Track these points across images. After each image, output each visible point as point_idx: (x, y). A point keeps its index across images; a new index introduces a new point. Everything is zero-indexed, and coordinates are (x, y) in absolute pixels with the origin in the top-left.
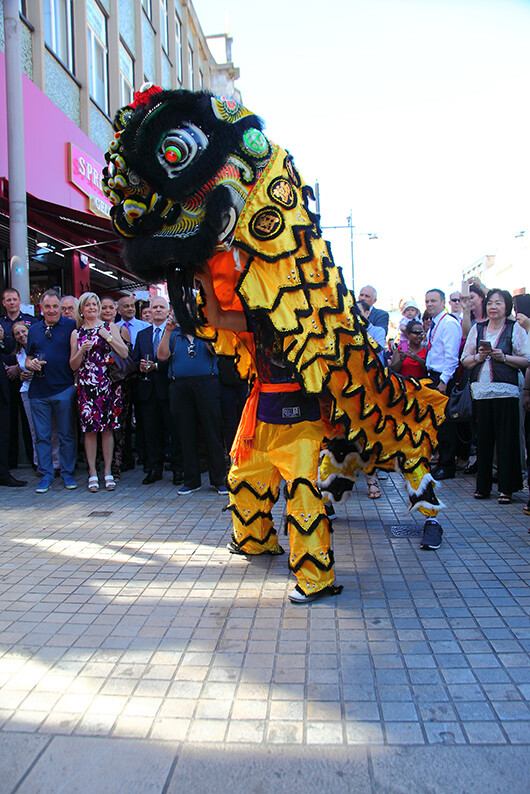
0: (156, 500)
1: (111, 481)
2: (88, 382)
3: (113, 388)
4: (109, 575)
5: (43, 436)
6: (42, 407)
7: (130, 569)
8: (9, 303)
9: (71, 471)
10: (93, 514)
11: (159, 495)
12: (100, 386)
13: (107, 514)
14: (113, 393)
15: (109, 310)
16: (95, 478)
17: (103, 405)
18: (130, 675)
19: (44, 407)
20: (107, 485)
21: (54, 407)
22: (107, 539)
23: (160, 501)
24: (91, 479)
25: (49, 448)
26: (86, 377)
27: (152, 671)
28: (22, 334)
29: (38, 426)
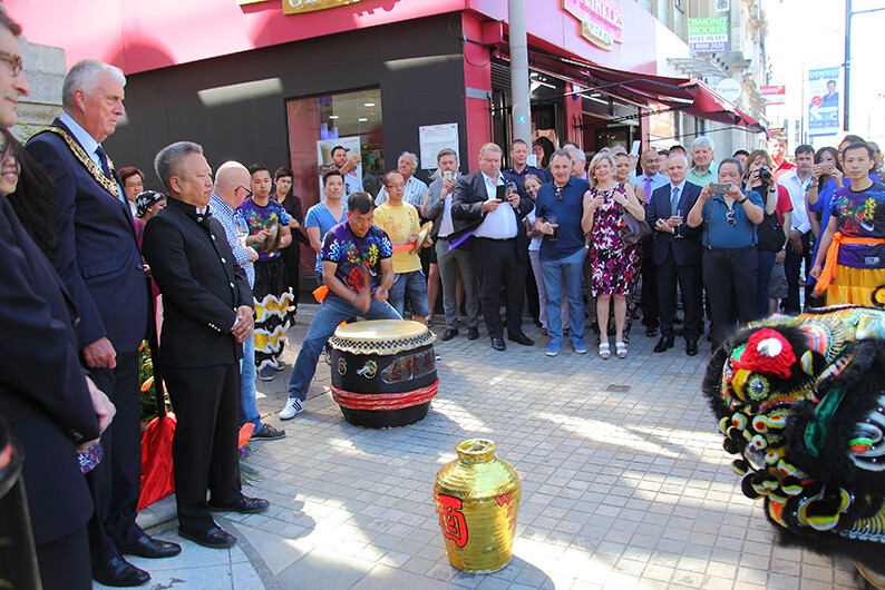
0: (673, 374)
1: (622, 348)
2: (603, 247)
3: (627, 252)
4: (646, 467)
5: (553, 298)
6: (552, 270)
7: (664, 462)
8: (519, 155)
9: (579, 334)
10: (611, 388)
11: (673, 368)
12: (613, 249)
13: (625, 389)
14: (626, 258)
15: (624, 168)
16: (607, 345)
17: (615, 268)
18: (690, 582)
19: (555, 270)
20: (619, 352)
21: (564, 269)
22: (632, 422)
23: (677, 375)
24: (601, 345)
25: (558, 310)
26: (601, 242)
27: (710, 581)
28: (532, 189)
29: (547, 287)
